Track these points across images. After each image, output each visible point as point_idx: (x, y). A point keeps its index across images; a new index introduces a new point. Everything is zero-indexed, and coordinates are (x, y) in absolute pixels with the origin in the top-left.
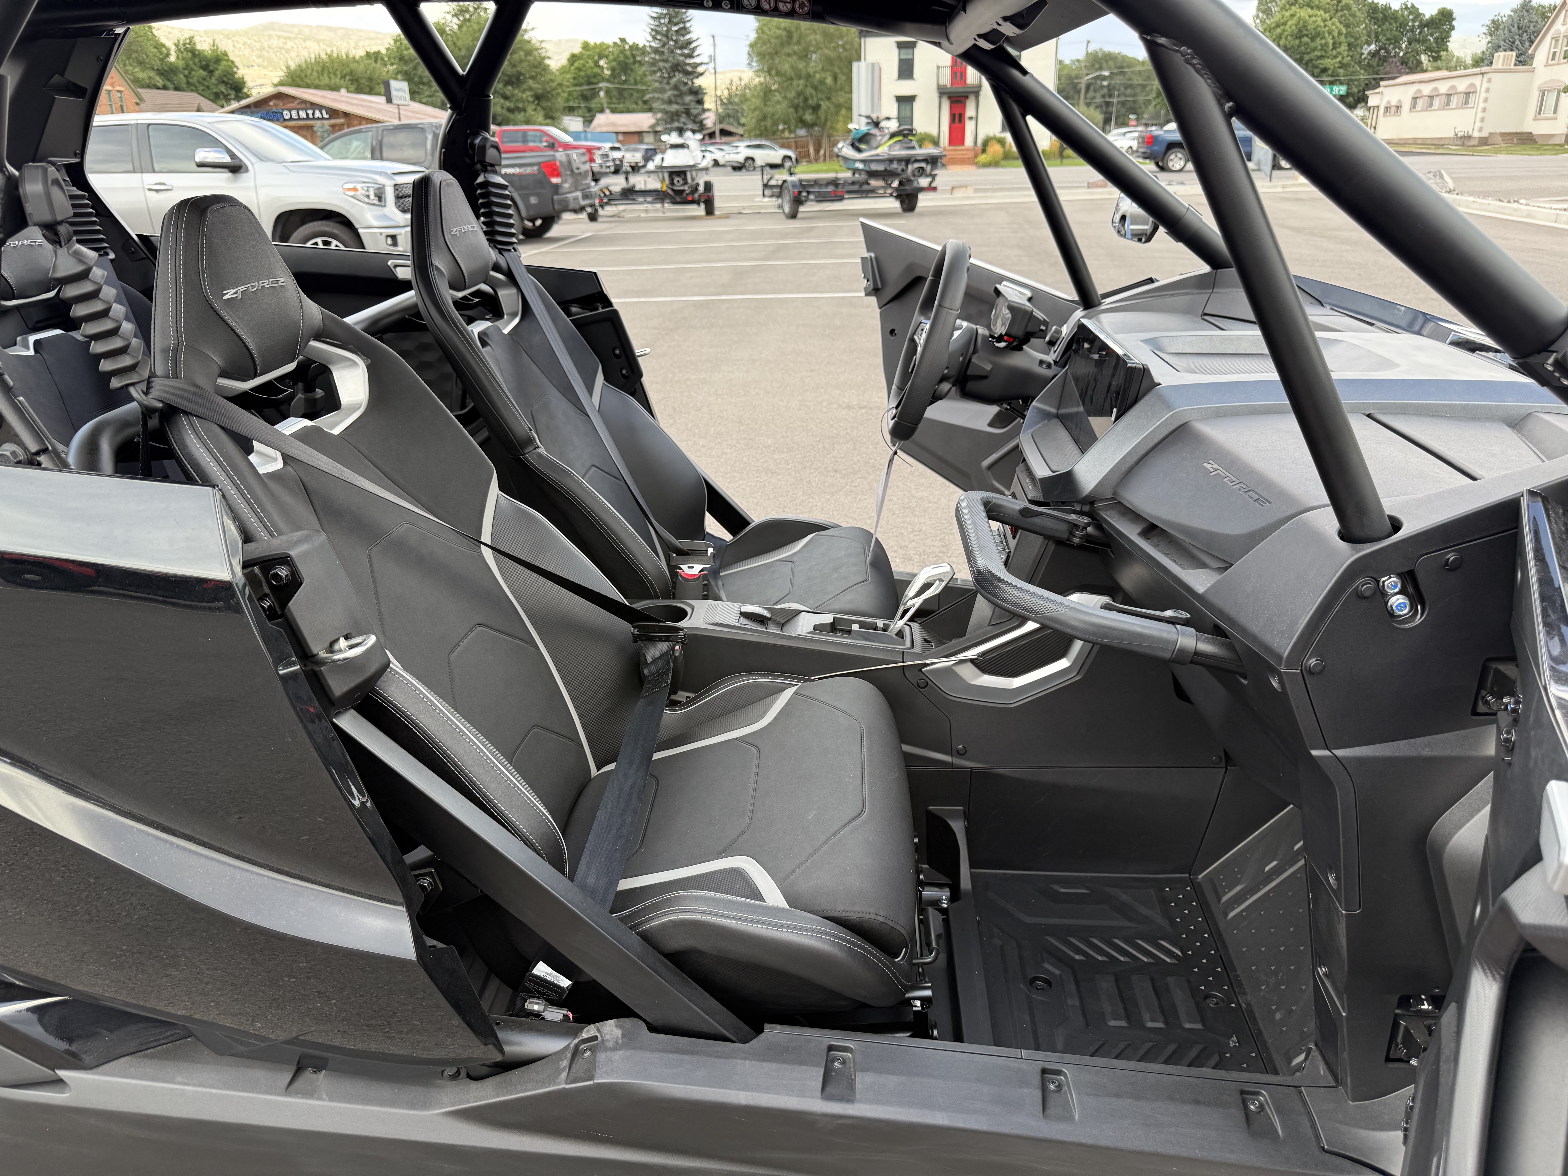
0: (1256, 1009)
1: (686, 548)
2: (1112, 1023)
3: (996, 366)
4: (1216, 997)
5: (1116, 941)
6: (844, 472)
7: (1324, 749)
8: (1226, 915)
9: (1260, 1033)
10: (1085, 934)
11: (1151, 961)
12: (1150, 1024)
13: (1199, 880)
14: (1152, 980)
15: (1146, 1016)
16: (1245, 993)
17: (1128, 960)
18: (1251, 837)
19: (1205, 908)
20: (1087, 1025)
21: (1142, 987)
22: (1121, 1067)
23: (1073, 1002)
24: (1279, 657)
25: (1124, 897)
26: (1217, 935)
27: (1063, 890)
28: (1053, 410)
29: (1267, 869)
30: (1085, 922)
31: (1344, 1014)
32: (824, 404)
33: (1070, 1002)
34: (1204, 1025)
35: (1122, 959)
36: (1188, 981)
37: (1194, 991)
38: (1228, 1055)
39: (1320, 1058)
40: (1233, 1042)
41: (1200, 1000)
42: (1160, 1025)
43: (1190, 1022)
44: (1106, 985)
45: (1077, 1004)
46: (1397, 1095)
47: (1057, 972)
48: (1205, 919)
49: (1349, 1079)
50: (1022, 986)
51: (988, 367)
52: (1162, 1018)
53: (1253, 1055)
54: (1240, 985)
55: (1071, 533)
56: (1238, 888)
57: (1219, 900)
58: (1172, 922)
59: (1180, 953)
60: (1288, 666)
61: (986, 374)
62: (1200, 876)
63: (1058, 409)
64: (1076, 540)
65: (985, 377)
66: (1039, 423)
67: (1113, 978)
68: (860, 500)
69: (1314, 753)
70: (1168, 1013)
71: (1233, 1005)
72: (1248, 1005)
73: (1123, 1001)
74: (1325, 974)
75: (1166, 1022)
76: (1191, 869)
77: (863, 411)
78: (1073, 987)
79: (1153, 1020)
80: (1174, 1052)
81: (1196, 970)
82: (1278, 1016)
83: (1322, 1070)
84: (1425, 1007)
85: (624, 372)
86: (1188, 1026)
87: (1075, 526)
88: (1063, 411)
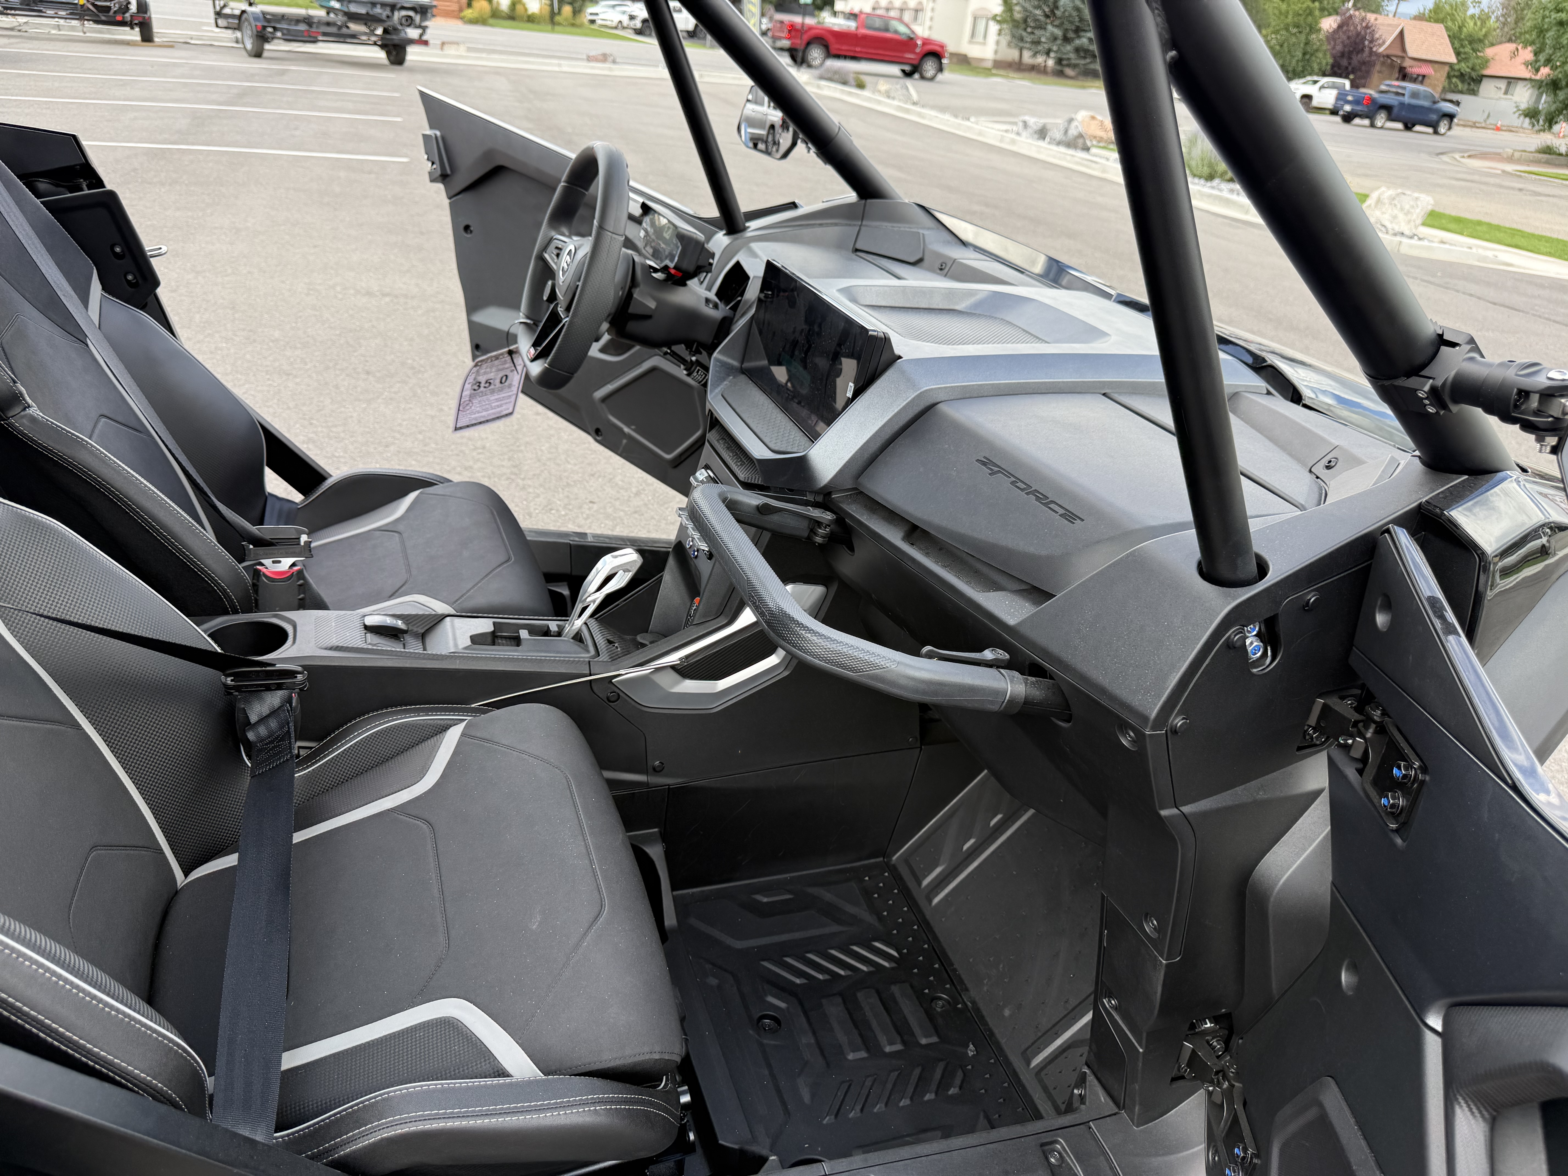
0: (981, 1005)
1: (268, 537)
2: (851, 1056)
3: (660, 303)
4: (941, 998)
5: (833, 952)
6: (378, 375)
7: (1171, 807)
8: (930, 901)
9: (992, 1034)
10: (798, 949)
11: (872, 969)
12: (888, 1049)
13: (893, 863)
14: (878, 993)
15: (882, 1039)
16: (967, 990)
17: (849, 973)
18: (942, 813)
19: (907, 894)
20: (828, 1065)
21: (868, 1002)
22: (926, 1152)
23: (807, 1039)
24: (1145, 719)
25: (827, 896)
26: (926, 925)
27: (765, 900)
28: (736, 364)
29: (965, 847)
30: (797, 935)
31: (1141, 1050)
32: (338, 289)
33: (804, 1041)
34: (939, 1037)
35: (842, 972)
36: (912, 986)
37: (919, 996)
38: (970, 1067)
39: (1096, 1082)
40: (971, 1051)
41: (926, 1003)
42: (898, 1047)
43: (926, 1037)
44: (834, 1010)
45: (813, 1041)
46: (1176, 1112)
47: (783, 1005)
48: (910, 907)
49: (1137, 1108)
50: (751, 1032)
51: (652, 305)
52: (899, 1039)
53: (992, 1061)
54: (961, 981)
55: (813, 531)
56: (939, 870)
57: (920, 884)
58: (880, 918)
59: (895, 954)
60: (1153, 728)
61: (649, 314)
62: (894, 858)
63: (742, 363)
64: (819, 540)
65: (647, 317)
66: (724, 379)
67: (839, 1000)
68: (404, 409)
69: (1164, 813)
70: (902, 1031)
71: (960, 1006)
72: (974, 1003)
73: (856, 1026)
74: (1116, 1008)
75: (904, 1042)
76: (885, 853)
77: (387, 299)
78: (803, 1020)
79: (891, 1043)
80: (920, 1079)
81: (916, 971)
82: (1007, 1013)
83: (1103, 1097)
84: (1209, 1025)
85: (130, 277)
86: (924, 1041)
87: (819, 524)
88: (746, 365)
